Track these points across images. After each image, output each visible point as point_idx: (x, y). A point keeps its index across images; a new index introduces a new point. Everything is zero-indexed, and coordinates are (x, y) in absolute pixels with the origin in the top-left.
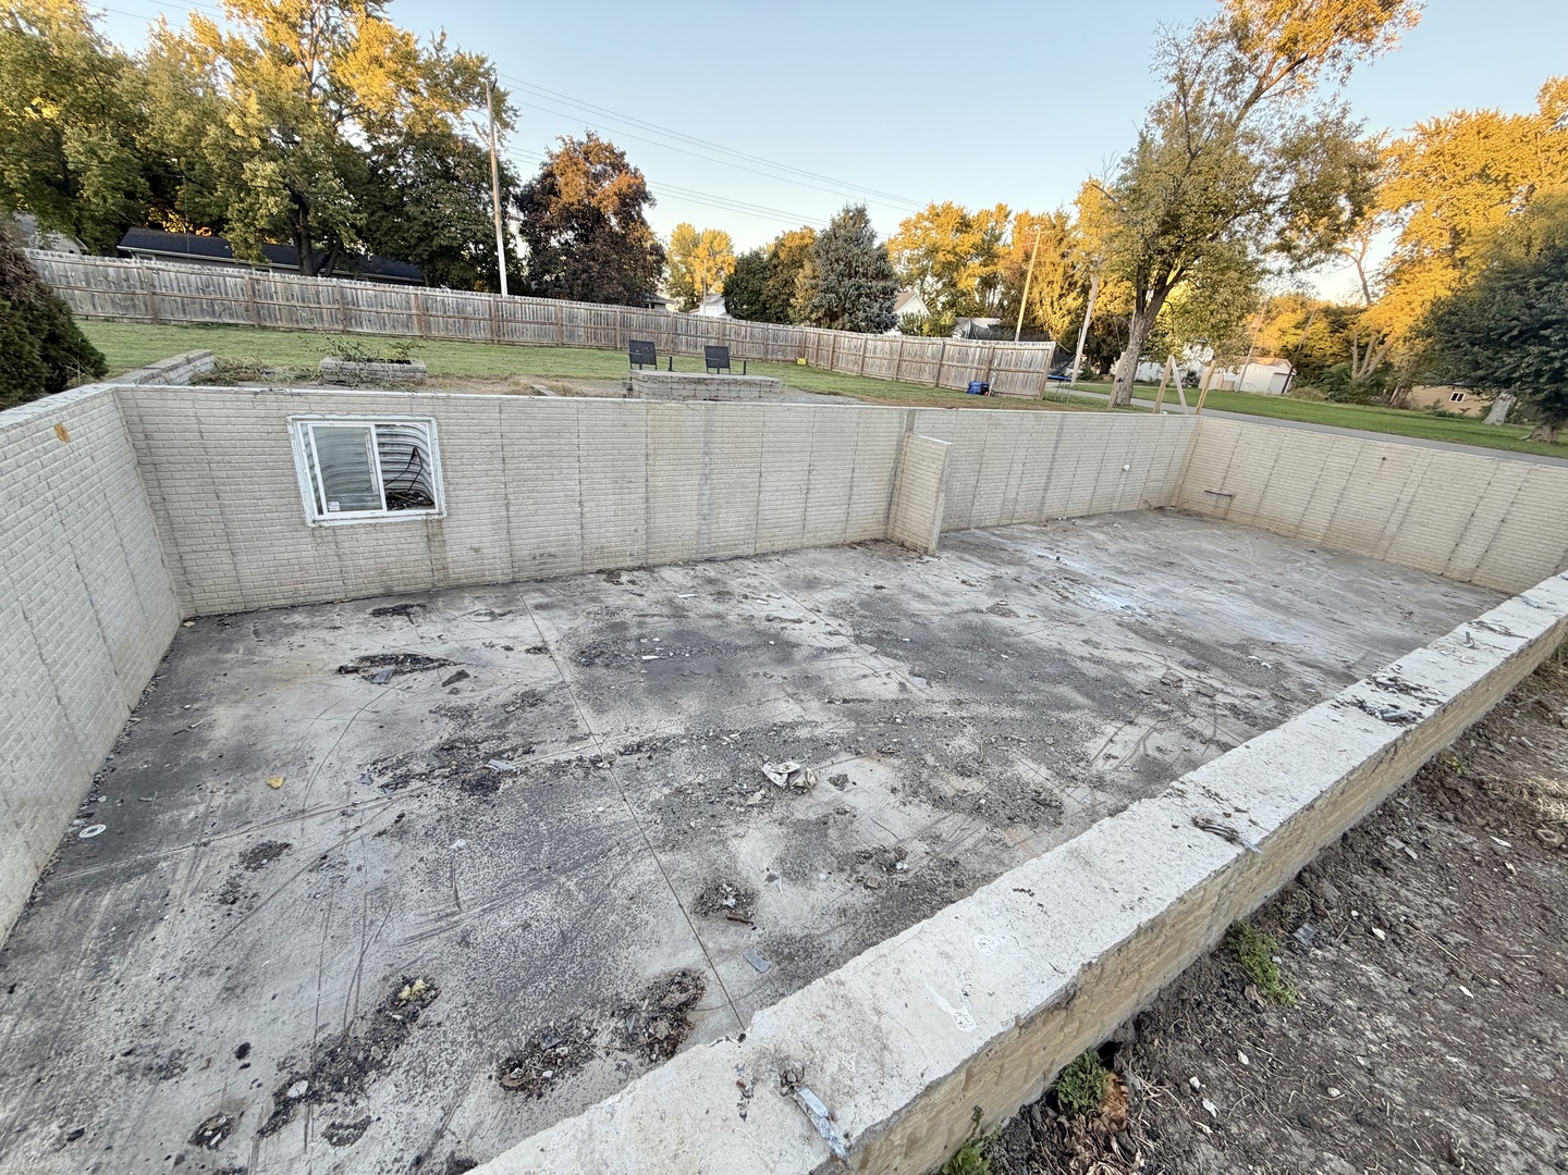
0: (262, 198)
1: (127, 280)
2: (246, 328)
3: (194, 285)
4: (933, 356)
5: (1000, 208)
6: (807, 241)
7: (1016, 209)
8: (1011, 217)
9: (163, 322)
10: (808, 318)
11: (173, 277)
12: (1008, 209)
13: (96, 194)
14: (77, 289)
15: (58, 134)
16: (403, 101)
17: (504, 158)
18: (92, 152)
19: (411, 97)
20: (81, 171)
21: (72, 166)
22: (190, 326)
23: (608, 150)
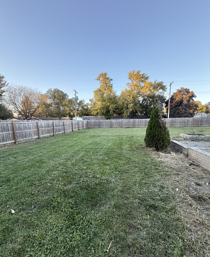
2: (132, 127)
3: (127, 122)
13: (111, 112)
14: (114, 124)
15: (109, 106)
16: (148, 92)
17: (164, 96)
18: (112, 108)
19: (150, 91)
20: (111, 110)
21: (110, 110)
22: (126, 128)
23: (186, 89)
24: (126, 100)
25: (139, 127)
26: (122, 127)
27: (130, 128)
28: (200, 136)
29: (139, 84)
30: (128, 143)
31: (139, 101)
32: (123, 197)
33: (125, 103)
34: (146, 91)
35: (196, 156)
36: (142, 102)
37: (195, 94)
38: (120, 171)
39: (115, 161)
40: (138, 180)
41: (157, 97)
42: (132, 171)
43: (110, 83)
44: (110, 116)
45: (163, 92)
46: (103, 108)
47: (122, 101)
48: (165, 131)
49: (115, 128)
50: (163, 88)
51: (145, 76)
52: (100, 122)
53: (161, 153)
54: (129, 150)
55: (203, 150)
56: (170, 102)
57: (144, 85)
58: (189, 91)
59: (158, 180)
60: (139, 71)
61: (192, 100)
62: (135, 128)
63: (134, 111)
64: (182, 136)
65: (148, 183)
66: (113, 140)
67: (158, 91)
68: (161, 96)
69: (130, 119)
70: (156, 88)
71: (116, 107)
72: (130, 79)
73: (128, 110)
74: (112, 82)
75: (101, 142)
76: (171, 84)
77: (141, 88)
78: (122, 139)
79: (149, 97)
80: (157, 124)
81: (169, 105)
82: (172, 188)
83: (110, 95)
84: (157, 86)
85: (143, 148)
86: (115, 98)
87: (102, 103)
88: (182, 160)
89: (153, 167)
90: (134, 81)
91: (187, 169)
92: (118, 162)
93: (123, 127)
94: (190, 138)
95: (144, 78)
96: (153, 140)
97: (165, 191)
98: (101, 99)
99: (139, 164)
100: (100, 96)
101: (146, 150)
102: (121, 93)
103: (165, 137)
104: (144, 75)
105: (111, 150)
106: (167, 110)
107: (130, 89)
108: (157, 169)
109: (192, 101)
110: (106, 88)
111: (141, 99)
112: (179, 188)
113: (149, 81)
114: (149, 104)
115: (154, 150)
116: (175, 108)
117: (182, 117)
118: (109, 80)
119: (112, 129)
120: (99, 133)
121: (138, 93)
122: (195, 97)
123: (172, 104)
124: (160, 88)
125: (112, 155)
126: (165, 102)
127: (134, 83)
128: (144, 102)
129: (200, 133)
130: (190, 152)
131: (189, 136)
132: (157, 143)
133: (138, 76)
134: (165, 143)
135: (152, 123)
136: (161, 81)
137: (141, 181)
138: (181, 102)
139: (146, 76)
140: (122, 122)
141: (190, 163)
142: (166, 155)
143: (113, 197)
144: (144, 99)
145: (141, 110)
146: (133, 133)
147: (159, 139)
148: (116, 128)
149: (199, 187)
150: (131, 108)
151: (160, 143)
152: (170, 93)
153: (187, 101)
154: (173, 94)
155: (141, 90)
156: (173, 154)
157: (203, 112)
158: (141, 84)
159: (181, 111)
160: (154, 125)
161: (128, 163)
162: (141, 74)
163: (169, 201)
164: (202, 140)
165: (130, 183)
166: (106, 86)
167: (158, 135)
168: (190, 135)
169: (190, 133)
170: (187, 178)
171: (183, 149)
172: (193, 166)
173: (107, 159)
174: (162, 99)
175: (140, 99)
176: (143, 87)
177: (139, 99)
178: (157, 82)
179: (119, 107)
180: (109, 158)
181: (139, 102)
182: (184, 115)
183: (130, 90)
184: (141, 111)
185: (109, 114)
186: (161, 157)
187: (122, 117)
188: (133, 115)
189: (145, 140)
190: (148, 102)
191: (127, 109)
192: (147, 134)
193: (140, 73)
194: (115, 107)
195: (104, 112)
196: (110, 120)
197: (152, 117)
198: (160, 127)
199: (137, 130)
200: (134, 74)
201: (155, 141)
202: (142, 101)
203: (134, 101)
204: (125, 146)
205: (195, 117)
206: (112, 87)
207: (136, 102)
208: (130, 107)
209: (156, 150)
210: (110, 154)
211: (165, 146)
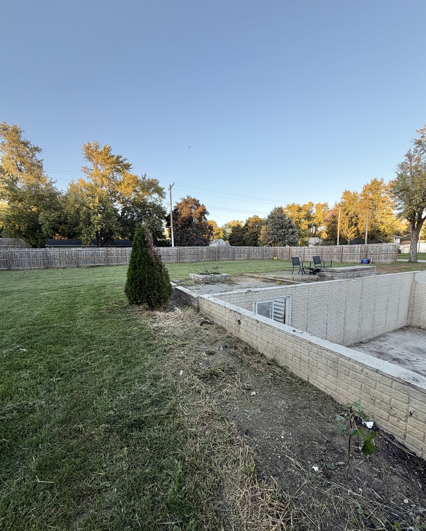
0: (96, 226)
1: (71, 255)
2: (104, 266)
3: (90, 254)
4: (337, 252)
5: (310, 203)
6: (257, 220)
7: (315, 203)
8: (314, 205)
9: (80, 267)
10: (266, 244)
11: (84, 252)
12: (313, 203)
13: (45, 231)
14: (56, 259)
15: (37, 215)
16: (133, 194)
17: (163, 206)
18: (47, 219)
19: (135, 193)
20: (43, 224)
21: (40, 223)
22: (88, 267)
23: (194, 200)
24: (83, 205)
25: (120, 263)
26: (78, 267)
27: (98, 268)
28: (216, 275)
29: (111, 175)
30: (92, 301)
31: (116, 211)
32: (68, 434)
33: (83, 211)
34: (128, 193)
35: (208, 308)
36: (122, 213)
37: (208, 209)
38: (62, 372)
39: (50, 352)
40: (107, 381)
41: (149, 206)
42: (95, 365)
43: (33, 156)
44: (42, 238)
45: (160, 199)
46: (17, 218)
47: (73, 206)
48: (161, 271)
49: (60, 270)
50: (159, 191)
51: (122, 162)
52: (9, 253)
53: (158, 313)
54: (91, 318)
55: (217, 297)
56: (173, 218)
57: (122, 179)
58: (199, 204)
59: (150, 366)
60: (108, 147)
61: (205, 218)
62: (110, 268)
63: (107, 231)
64: (193, 278)
65: (130, 378)
66: (50, 300)
67: (150, 195)
68: (158, 206)
69: (98, 247)
70: (146, 190)
71: (59, 217)
72: (90, 159)
73: (90, 227)
74: (38, 156)
75: (9, 310)
76: (171, 187)
77: (118, 185)
78: (76, 293)
79: (135, 204)
80: (145, 258)
81: (172, 224)
82: (174, 374)
83: (37, 186)
84: (147, 185)
85: (126, 308)
86: (53, 195)
87: (12, 205)
88: (191, 319)
89: (143, 343)
90: (99, 166)
91: (197, 332)
92: (59, 352)
93: (81, 265)
94: (203, 279)
95: (121, 166)
96: (141, 289)
97: (161, 384)
98: (8, 192)
99: (113, 345)
100: (4, 186)
101: (131, 311)
102: (69, 187)
103: (161, 282)
104: (120, 159)
105: (41, 327)
106: (170, 232)
107: (91, 181)
108: (150, 345)
109: (204, 220)
110: (23, 167)
111: (119, 206)
112: (184, 370)
113: (133, 172)
114: (136, 218)
115: (147, 309)
116: (182, 229)
117: (194, 245)
118: (28, 147)
119: (48, 271)
120: (6, 285)
121: (113, 193)
122: (208, 213)
123: (177, 222)
124: (153, 191)
125: (43, 337)
126: (165, 218)
127: (100, 170)
128: (125, 214)
129: (215, 271)
130: (201, 302)
131: (202, 276)
132: (149, 295)
133: (108, 159)
134: (163, 293)
135: (136, 256)
136: (154, 178)
137: (115, 379)
138: (190, 219)
139: (125, 162)
140: (77, 255)
141: (201, 322)
142: (167, 314)
143: (37, 446)
144: (125, 208)
145: (121, 229)
146: (106, 278)
147: (152, 287)
148: (63, 268)
149: (211, 358)
150: (98, 224)
151: (155, 295)
152: (171, 202)
153: (197, 219)
154: (176, 205)
155: (117, 188)
156: (178, 310)
157: (220, 238)
158: (116, 176)
159: (191, 236)
160: (140, 261)
161: (87, 348)
162: (114, 156)
163: (167, 399)
164: (218, 281)
165: (89, 392)
166: (23, 163)
167: (149, 279)
168: (203, 274)
169: (202, 272)
170: (197, 348)
171: (192, 299)
172: (205, 325)
173: (24, 352)
174: (160, 211)
175: (117, 207)
176: (120, 183)
177: (115, 207)
178: (147, 178)
179: (68, 220)
180: (31, 348)
181: (116, 213)
182: (196, 242)
183: (93, 183)
184: (122, 232)
185: (40, 234)
186: (157, 320)
187: (79, 244)
188: (105, 239)
189: (126, 291)
190: (135, 214)
191: (89, 225)
192: (128, 280)
193: (111, 152)
194: (57, 219)
195: (23, 228)
196: (43, 250)
197: (135, 244)
198: (151, 264)
199: (115, 271)
200: (98, 150)
201: (145, 292)
202: (121, 211)
203: (104, 209)
204: (81, 310)
205: (211, 245)
206: (40, 167)
207: (110, 211)
208: (96, 221)
209: (150, 307)
210: (38, 336)
211: (163, 298)
